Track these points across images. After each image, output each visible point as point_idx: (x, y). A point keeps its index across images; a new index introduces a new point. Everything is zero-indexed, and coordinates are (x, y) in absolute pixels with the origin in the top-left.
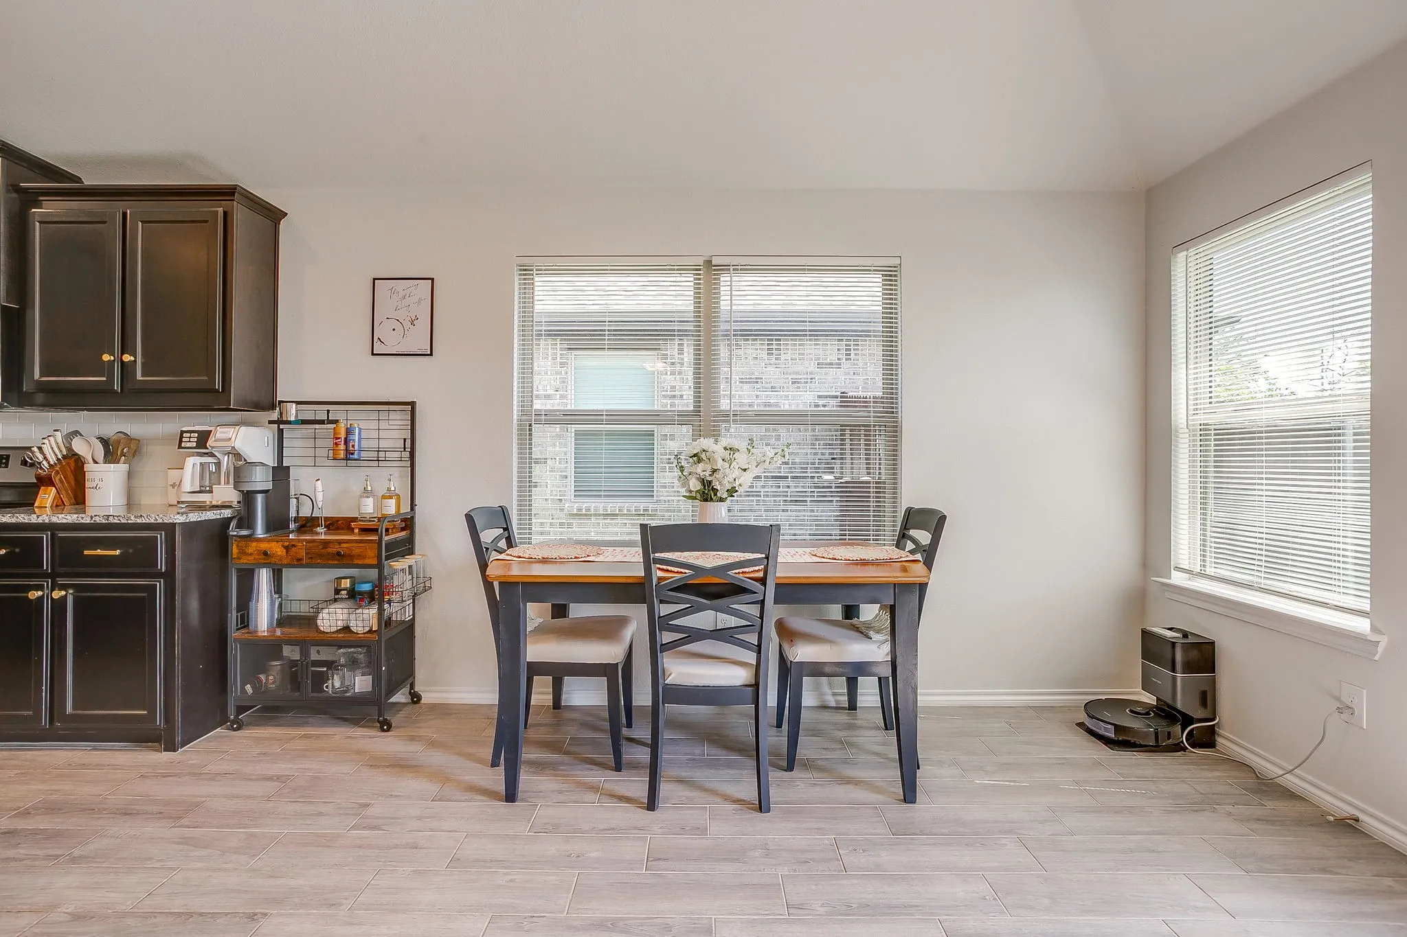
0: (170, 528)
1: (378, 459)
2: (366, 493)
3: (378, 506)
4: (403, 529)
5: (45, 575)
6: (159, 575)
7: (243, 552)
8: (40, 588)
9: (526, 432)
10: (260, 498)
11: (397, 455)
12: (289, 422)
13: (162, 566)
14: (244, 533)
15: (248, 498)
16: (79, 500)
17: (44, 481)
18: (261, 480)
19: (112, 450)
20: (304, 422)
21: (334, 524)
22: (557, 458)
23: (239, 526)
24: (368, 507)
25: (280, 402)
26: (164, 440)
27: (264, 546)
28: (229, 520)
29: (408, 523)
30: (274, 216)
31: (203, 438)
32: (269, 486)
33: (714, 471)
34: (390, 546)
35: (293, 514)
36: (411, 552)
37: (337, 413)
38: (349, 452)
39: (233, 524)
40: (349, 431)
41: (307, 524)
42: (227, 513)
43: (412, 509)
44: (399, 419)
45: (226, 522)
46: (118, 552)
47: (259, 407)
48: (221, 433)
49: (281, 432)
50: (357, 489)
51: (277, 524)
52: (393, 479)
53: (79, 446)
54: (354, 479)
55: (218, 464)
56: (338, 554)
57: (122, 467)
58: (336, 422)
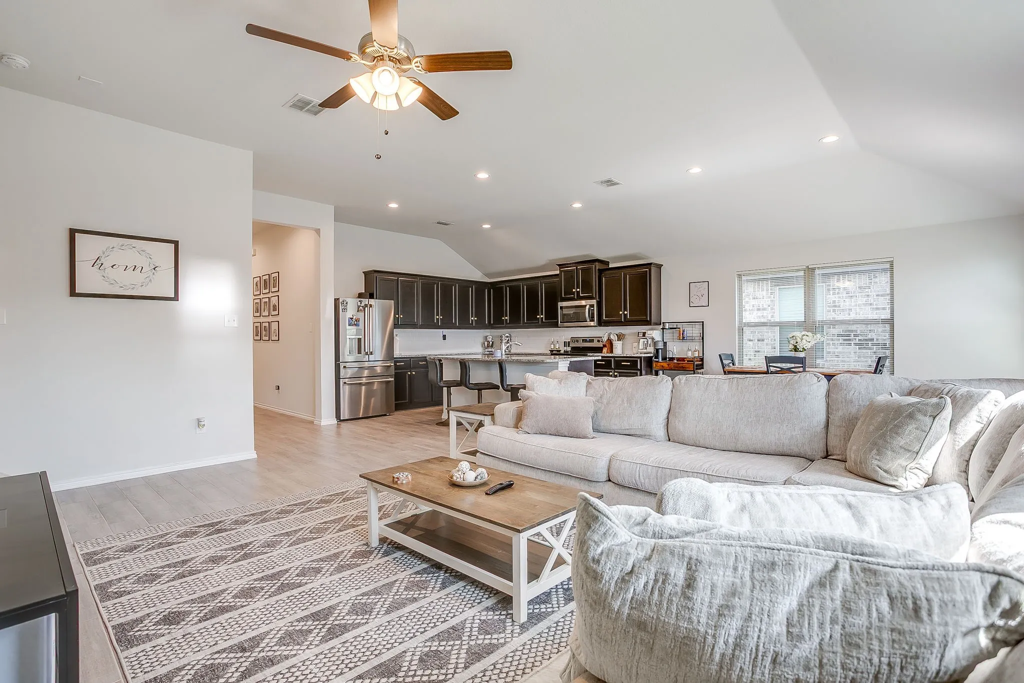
0: (640, 358)
1: (692, 340)
2: (689, 350)
3: (693, 354)
4: (700, 361)
5: (612, 369)
6: (638, 370)
7: (656, 366)
8: (611, 372)
9: (741, 330)
10: (660, 350)
11: (698, 338)
12: (666, 329)
13: (639, 367)
14: (657, 360)
15: (657, 350)
16: (612, 352)
17: (604, 346)
18: (660, 346)
19: (620, 337)
20: (671, 328)
21: (678, 359)
22: (770, 339)
23: (655, 358)
24: (690, 354)
25: (663, 323)
26: (633, 334)
27: (662, 364)
28: (653, 356)
29: (702, 360)
30: (659, 267)
31: (644, 334)
32: (663, 347)
33: (797, 342)
34: (697, 365)
35: (668, 357)
36: (703, 368)
37: (679, 325)
38: (683, 338)
39: (654, 358)
40: (683, 331)
41: (672, 359)
42: (652, 355)
43: (703, 355)
44: (699, 326)
45: (652, 357)
46: (629, 364)
47: (656, 324)
48: (649, 332)
49: (663, 331)
50: (686, 349)
51: (664, 359)
52: (697, 346)
53: (612, 337)
54: (685, 345)
55: (647, 342)
56: (682, 367)
57: (621, 342)
58: (679, 328)
